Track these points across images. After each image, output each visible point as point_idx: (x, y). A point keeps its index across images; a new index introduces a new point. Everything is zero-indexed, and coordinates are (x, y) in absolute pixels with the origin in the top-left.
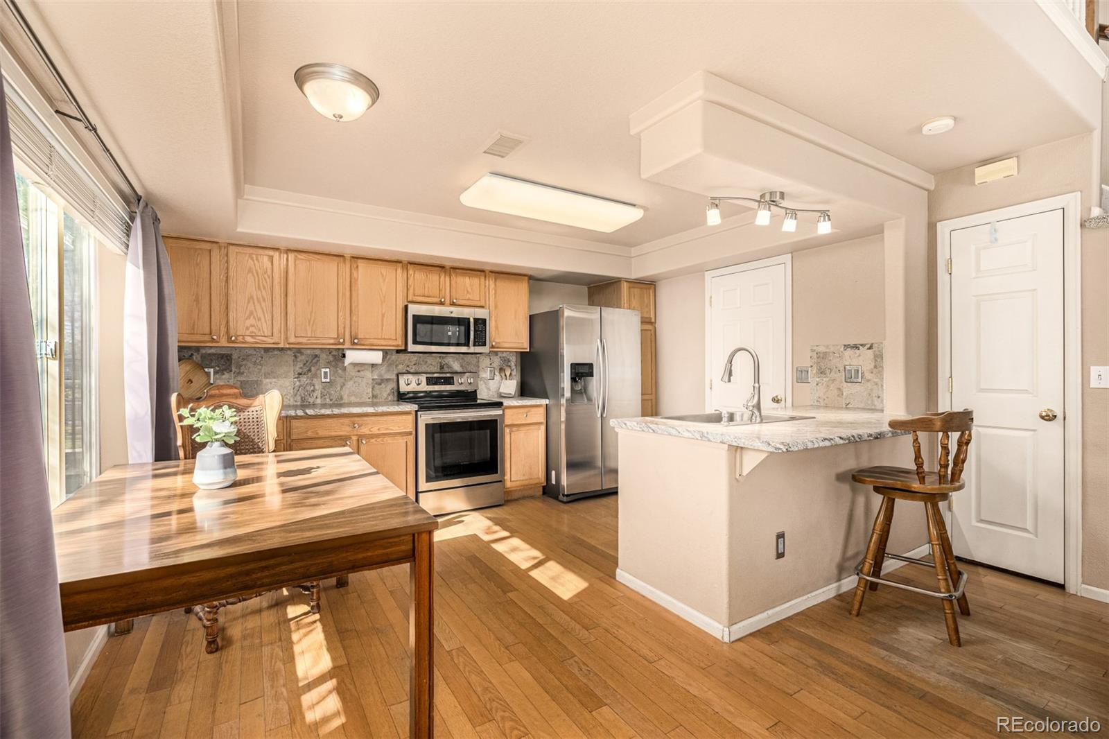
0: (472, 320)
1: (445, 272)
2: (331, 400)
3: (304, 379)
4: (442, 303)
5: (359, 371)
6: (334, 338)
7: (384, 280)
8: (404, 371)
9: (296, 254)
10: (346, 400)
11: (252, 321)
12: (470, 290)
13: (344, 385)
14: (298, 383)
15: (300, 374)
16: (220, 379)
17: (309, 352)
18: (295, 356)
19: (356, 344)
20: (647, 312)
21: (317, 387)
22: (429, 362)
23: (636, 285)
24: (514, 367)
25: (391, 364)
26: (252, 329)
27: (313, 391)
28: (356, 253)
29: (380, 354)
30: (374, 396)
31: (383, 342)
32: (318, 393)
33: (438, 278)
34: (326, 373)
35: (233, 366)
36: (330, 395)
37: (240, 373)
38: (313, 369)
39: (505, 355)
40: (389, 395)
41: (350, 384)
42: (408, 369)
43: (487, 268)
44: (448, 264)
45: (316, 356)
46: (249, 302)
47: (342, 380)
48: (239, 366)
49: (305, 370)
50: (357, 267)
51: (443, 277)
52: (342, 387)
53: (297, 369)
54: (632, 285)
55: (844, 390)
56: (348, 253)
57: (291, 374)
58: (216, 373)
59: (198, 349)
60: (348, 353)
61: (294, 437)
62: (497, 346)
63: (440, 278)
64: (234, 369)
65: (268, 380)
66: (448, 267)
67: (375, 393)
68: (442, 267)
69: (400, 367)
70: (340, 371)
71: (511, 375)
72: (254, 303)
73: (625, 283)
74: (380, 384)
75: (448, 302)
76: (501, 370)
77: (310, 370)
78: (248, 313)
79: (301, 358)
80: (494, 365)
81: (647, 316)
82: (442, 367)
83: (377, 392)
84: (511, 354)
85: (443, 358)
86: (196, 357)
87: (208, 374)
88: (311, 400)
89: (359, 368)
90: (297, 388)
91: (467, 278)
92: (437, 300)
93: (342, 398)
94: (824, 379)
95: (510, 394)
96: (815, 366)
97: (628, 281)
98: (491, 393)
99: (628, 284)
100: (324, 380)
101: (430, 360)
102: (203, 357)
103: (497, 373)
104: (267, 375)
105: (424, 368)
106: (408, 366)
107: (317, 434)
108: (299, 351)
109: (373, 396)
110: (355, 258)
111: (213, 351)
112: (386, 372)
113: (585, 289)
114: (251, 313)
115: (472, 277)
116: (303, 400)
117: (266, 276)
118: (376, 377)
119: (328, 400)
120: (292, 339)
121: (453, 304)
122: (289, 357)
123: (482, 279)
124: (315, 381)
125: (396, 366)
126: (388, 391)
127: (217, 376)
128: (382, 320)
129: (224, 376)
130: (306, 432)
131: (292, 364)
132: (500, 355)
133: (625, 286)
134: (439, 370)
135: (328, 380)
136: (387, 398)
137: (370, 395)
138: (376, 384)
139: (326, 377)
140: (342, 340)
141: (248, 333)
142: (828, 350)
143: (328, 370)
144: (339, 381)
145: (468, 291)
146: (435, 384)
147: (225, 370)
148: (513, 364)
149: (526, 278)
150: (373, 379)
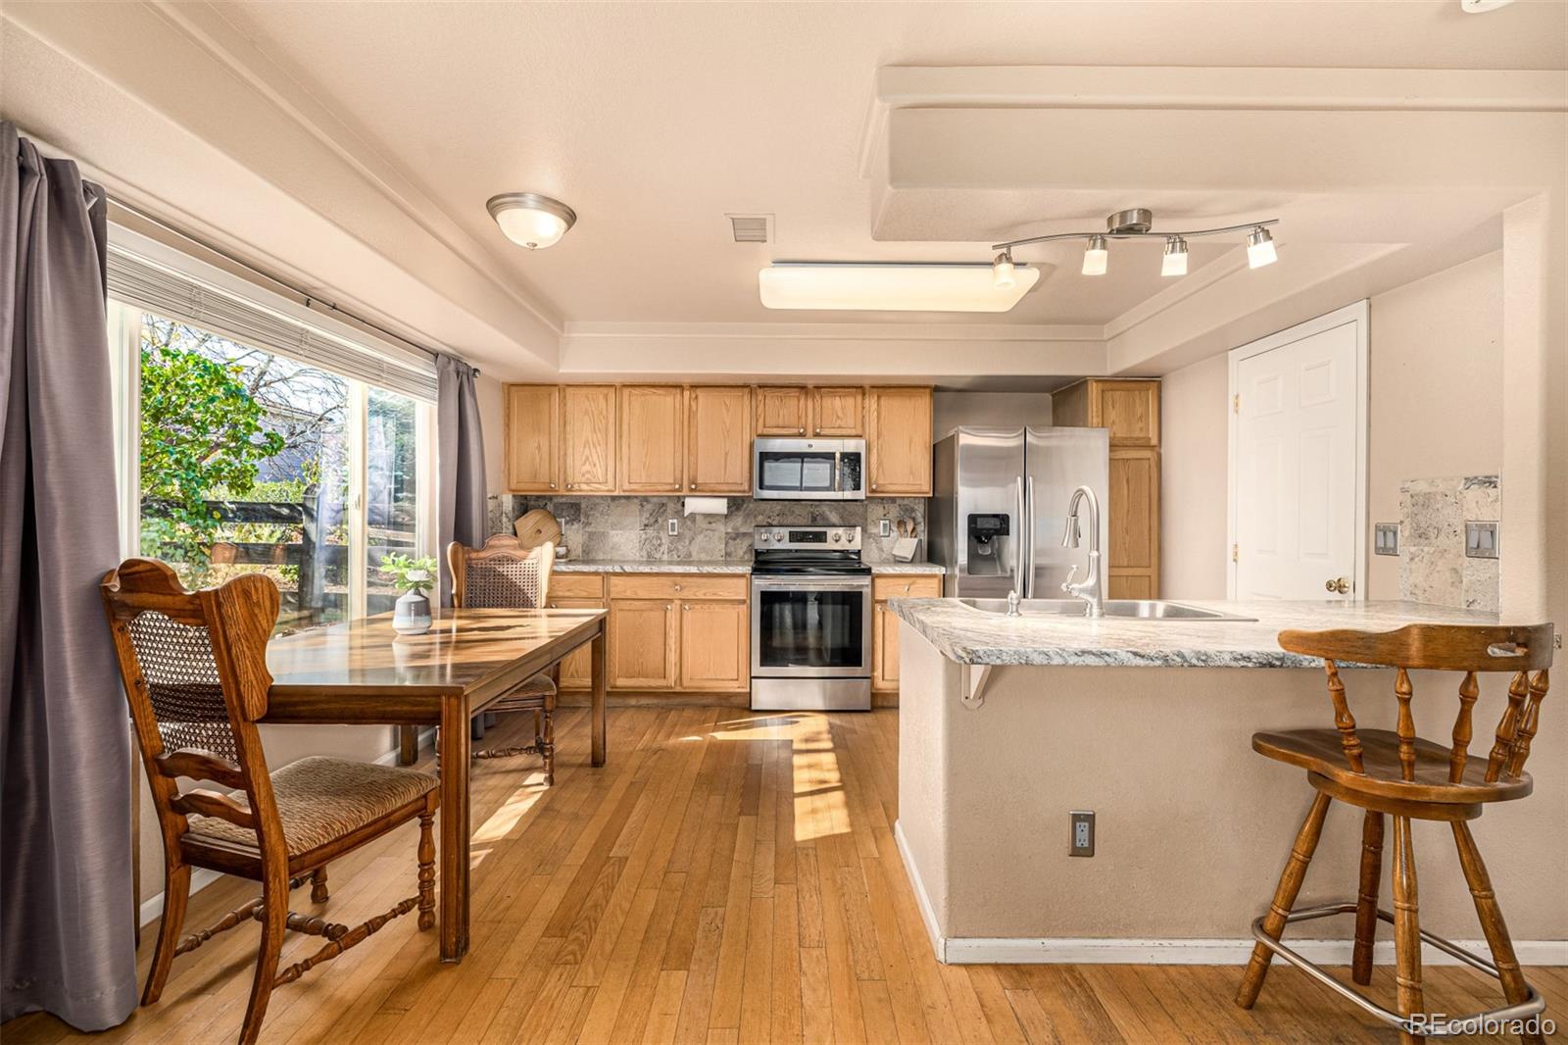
0: (838, 456)
1: (806, 394)
2: (679, 557)
3: (650, 531)
4: (802, 435)
5: (710, 523)
6: (671, 484)
7: (728, 411)
8: (765, 523)
9: (629, 389)
10: (695, 557)
11: (587, 467)
12: (840, 414)
13: (693, 539)
14: (644, 536)
15: (646, 525)
16: (570, 529)
17: (655, 500)
18: (642, 505)
19: (697, 490)
20: (1141, 429)
21: (663, 541)
22: (797, 512)
23: (1115, 385)
24: (920, 519)
25: (748, 515)
26: (587, 476)
27: (660, 545)
28: (696, 381)
29: (725, 501)
30: (728, 554)
31: (725, 488)
32: (664, 548)
33: (796, 402)
34: (673, 524)
35: (582, 516)
36: (678, 550)
37: (588, 524)
38: (660, 520)
39: (906, 502)
40: (745, 553)
41: (700, 538)
42: (770, 521)
43: (866, 383)
44: (810, 383)
45: (663, 504)
46: (585, 447)
47: (691, 533)
48: (587, 516)
49: (652, 520)
50: (696, 397)
51: (802, 401)
52: (690, 542)
53: (643, 519)
54: (1108, 386)
55: (1465, 573)
56: (686, 381)
57: (638, 526)
58: (566, 523)
59: (550, 498)
60: (688, 501)
61: (613, 596)
62: (879, 490)
63: (799, 401)
64: (583, 519)
65: (614, 532)
66: (810, 386)
67: (729, 550)
68: (802, 388)
69: (760, 518)
70: (689, 523)
71: (914, 530)
72: (590, 448)
73: (1094, 384)
74: (735, 539)
75: (810, 432)
76: (901, 523)
77: (656, 521)
78: (584, 458)
79: (648, 507)
80: (890, 516)
81: (1142, 435)
82: (814, 519)
83: (731, 549)
84: (917, 501)
85: (816, 506)
86: (550, 507)
87: (559, 525)
88: (658, 556)
89: (709, 519)
90: (643, 541)
91: (838, 398)
92: (795, 431)
93: (690, 555)
94: (1426, 549)
95: (906, 558)
96: (1407, 522)
97: (1099, 380)
98: (884, 556)
99: (1100, 385)
100: (671, 533)
101: (798, 509)
102: (556, 507)
103: (894, 528)
104: (613, 526)
105: (790, 520)
106: (769, 517)
107: (636, 594)
108: (646, 499)
109: (726, 554)
110: (694, 387)
111: (564, 500)
112: (742, 525)
113: (1048, 397)
114: (587, 458)
115: (845, 396)
116: (649, 555)
117: (601, 417)
118: (730, 530)
119: (676, 557)
120: (626, 486)
121: (817, 435)
122: (635, 507)
123: (859, 398)
124: (663, 535)
125: (755, 517)
126: (745, 549)
127: (568, 526)
128: (726, 461)
129: (574, 527)
130: (625, 591)
131: (638, 513)
132: (899, 502)
133: (1094, 390)
134: (810, 523)
135: (676, 533)
136: (743, 557)
137: (723, 553)
138: (731, 538)
139: (673, 530)
140: (677, 486)
141: (584, 480)
142: (1433, 490)
143: (675, 521)
144: (688, 534)
145: (838, 417)
146: (801, 541)
147: (574, 520)
148: (920, 515)
149: (928, 390)
150: (727, 533)
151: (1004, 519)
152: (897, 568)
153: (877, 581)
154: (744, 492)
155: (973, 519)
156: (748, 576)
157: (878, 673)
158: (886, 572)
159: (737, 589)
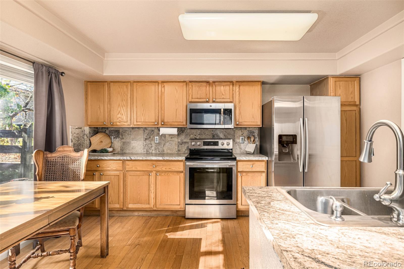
0: (222, 110)
1: (209, 85)
2: (159, 152)
3: (148, 141)
4: (207, 102)
5: (172, 138)
6: (153, 122)
7: (177, 92)
8: (193, 138)
9: (136, 83)
10: (165, 152)
11: (119, 116)
12: (223, 93)
13: (165, 144)
14: (145, 143)
15: (146, 139)
16: (115, 141)
17: (150, 129)
18: (144, 131)
19: (165, 125)
20: (352, 97)
21: (153, 145)
22: (207, 133)
23: (341, 79)
24: (256, 136)
25: (187, 135)
26: (120, 119)
27: (151, 147)
28: (163, 80)
29: (176, 129)
30: (179, 150)
31: (176, 124)
32: (153, 148)
33: (205, 89)
34: (157, 139)
35: (120, 135)
36: (159, 149)
37: (123, 139)
38: (151, 136)
39: (251, 129)
40: (186, 150)
41: (167, 144)
42: (196, 137)
43: (234, 80)
44: (211, 80)
45: (153, 131)
46: (118, 107)
47: (164, 142)
48: (122, 135)
49: (148, 137)
50: (164, 86)
51: (208, 88)
52: (164, 146)
53: (145, 136)
54: (338, 79)
56: (160, 80)
57: (142, 139)
58: (114, 138)
59: (107, 128)
60: (161, 129)
61: (127, 169)
62: (240, 124)
63: (206, 88)
64: (120, 137)
65: (133, 142)
66: (211, 82)
67: (179, 149)
68: (208, 82)
69: (192, 136)
70: (163, 138)
71: (254, 140)
72: (120, 108)
73: (331, 78)
74: (181, 144)
75: (211, 100)
76: (249, 138)
77: (150, 137)
78: (118, 112)
79: (146, 131)
80: (244, 135)
81: (352, 100)
82: (214, 136)
83: (180, 148)
84: (255, 129)
85: (214, 131)
86: (107, 132)
87: (111, 139)
88: (150, 151)
89: (171, 137)
90: (145, 145)
91: (222, 87)
92: (204, 100)
93: (164, 151)
95: (251, 152)
97: (334, 77)
98: (242, 151)
99: (334, 79)
100: (156, 142)
101: (207, 132)
102: (110, 132)
103: (246, 140)
104: (133, 139)
105: (203, 137)
106: (195, 135)
107: (137, 169)
108: (146, 128)
109: (178, 150)
110: (163, 82)
111: (113, 129)
112: (184, 139)
113: (309, 86)
114: (119, 112)
115: (225, 86)
116: (147, 151)
117: (125, 95)
118: (179, 141)
119: (158, 151)
120: (135, 123)
121: (214, 102)
122: (141, 131)
123: (231, 86)
124: (152, 142)
125: (190, 135)
126: (186, 148)
127: (114, 140)
128: (176, 112)
129: (117, 140)
130: (132, 168)
131: (143, 134)
132: (248, 129)
133: (331, 82)
134: (212, 138)
135: (158, 142)
136: (185, 152)
137: (177, 150)
138: (180, 144)
139: (157, 141)
140: (156, 123)
141: (118, 121)
143: (158, 137)
144: (163, 142)
145: (222, 94)
146: (208, 145)
147: (117, 137)
148: (256, 134)
149: (260, 83)
150: (178, 142)
151: (295, 137)
152: (247, 158)
153: (239, 163)
154: (184, 125)
155: (280, 137)
156: (184, 161)
157: (239, 202)
158: (242, 159)
159: (180, 167)
